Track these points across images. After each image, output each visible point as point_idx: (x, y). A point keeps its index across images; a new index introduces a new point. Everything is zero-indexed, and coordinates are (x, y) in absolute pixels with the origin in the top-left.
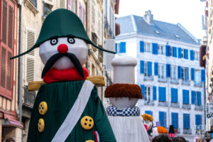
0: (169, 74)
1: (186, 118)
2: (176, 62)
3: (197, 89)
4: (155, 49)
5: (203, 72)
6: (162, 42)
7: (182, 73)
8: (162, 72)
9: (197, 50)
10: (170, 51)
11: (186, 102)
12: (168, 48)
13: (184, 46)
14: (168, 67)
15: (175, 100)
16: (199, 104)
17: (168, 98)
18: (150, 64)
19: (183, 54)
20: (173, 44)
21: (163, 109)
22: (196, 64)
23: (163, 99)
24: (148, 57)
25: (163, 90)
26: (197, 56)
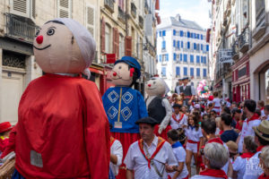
0: (189, 47)
1: (198, 70)
2: (192, 41)
3: (204, 55)
4: (182, 34)
5: (208, 46)
6: (185, 30)
7: (196, 47)
8: (185, 46)
9: (205, 34)
10: (189, 35)
11: (198, 61)
12: (189, 33)
13: (197, 32)
14: (189, 43)
15: (192, 60)
16: (205, 62)
17: (189, 60)
18: (178, 42)
19: (197, 37)
20: (191, 31)
21: (186, 66)
22: (204, 42)
23: (185, 60)
24: (178, 38)
25: (185, 56)
26: (205, 38)
